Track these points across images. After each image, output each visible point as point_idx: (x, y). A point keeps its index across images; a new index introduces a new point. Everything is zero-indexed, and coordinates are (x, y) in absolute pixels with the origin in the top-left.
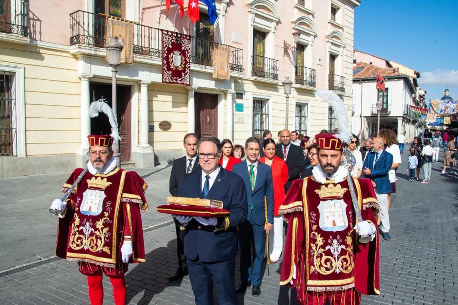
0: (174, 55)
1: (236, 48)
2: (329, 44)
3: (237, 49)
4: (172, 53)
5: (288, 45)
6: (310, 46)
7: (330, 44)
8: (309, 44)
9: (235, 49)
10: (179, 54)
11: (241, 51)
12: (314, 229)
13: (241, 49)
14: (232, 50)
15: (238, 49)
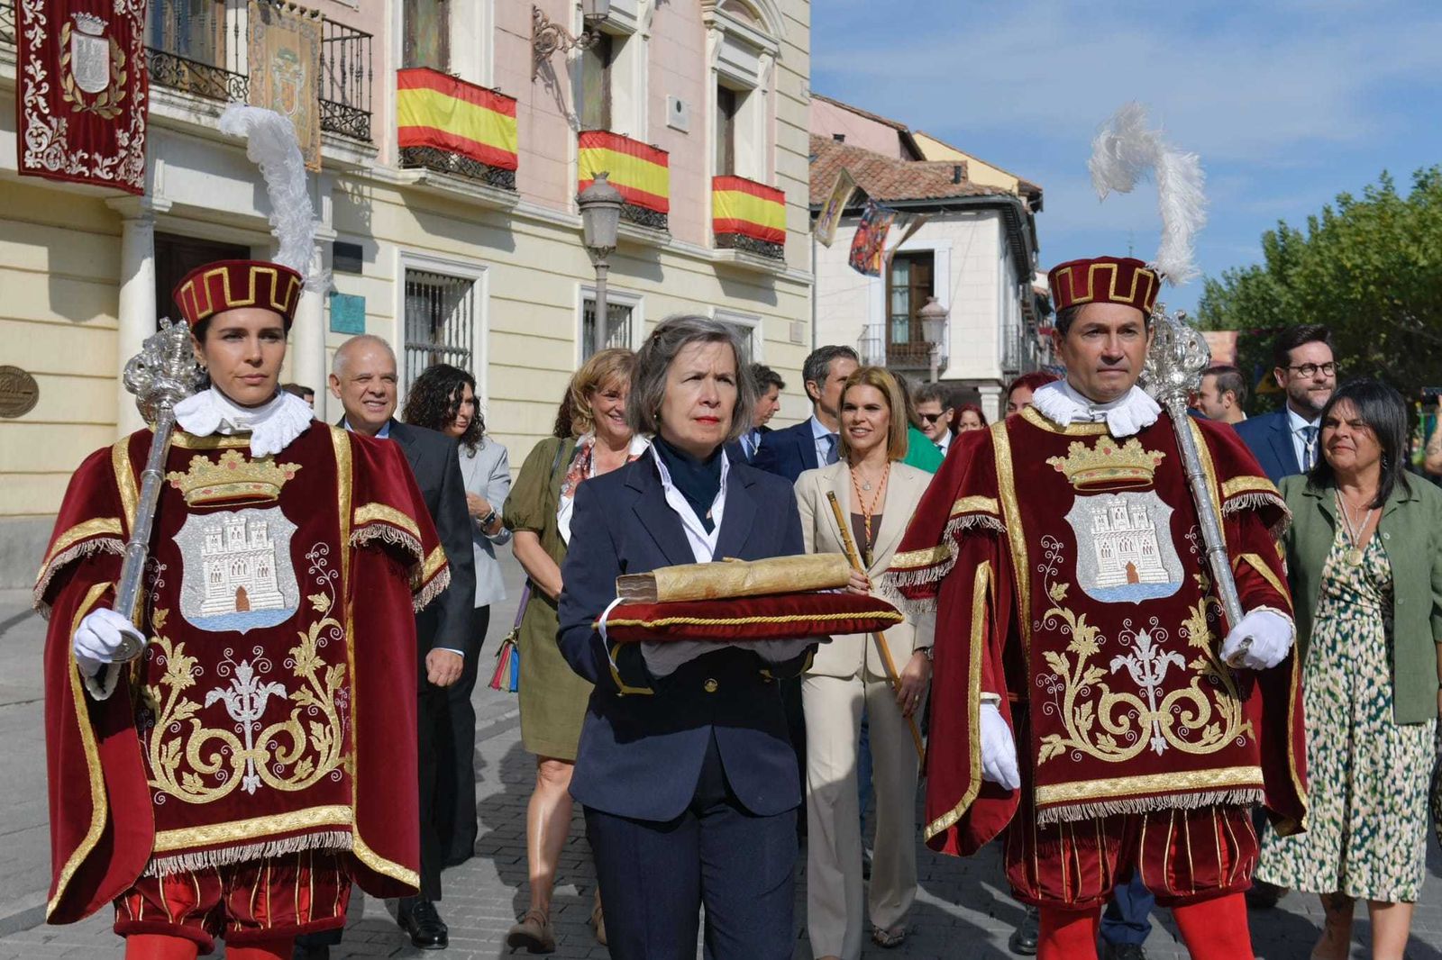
0: (75, 36)
1: (343, 26)
2: (713, 39)
3: (347, 33)
4: (68, 25)
5: (554, 32)
6: (641, 38)
7: (721, 35)
8: (633, 31)
9: (337, 32)
10: (100, 30)
11: (366, 40)
12: (1059, 598)
13: (363, 35)
14: (327, 35)
15: (352, 30)
